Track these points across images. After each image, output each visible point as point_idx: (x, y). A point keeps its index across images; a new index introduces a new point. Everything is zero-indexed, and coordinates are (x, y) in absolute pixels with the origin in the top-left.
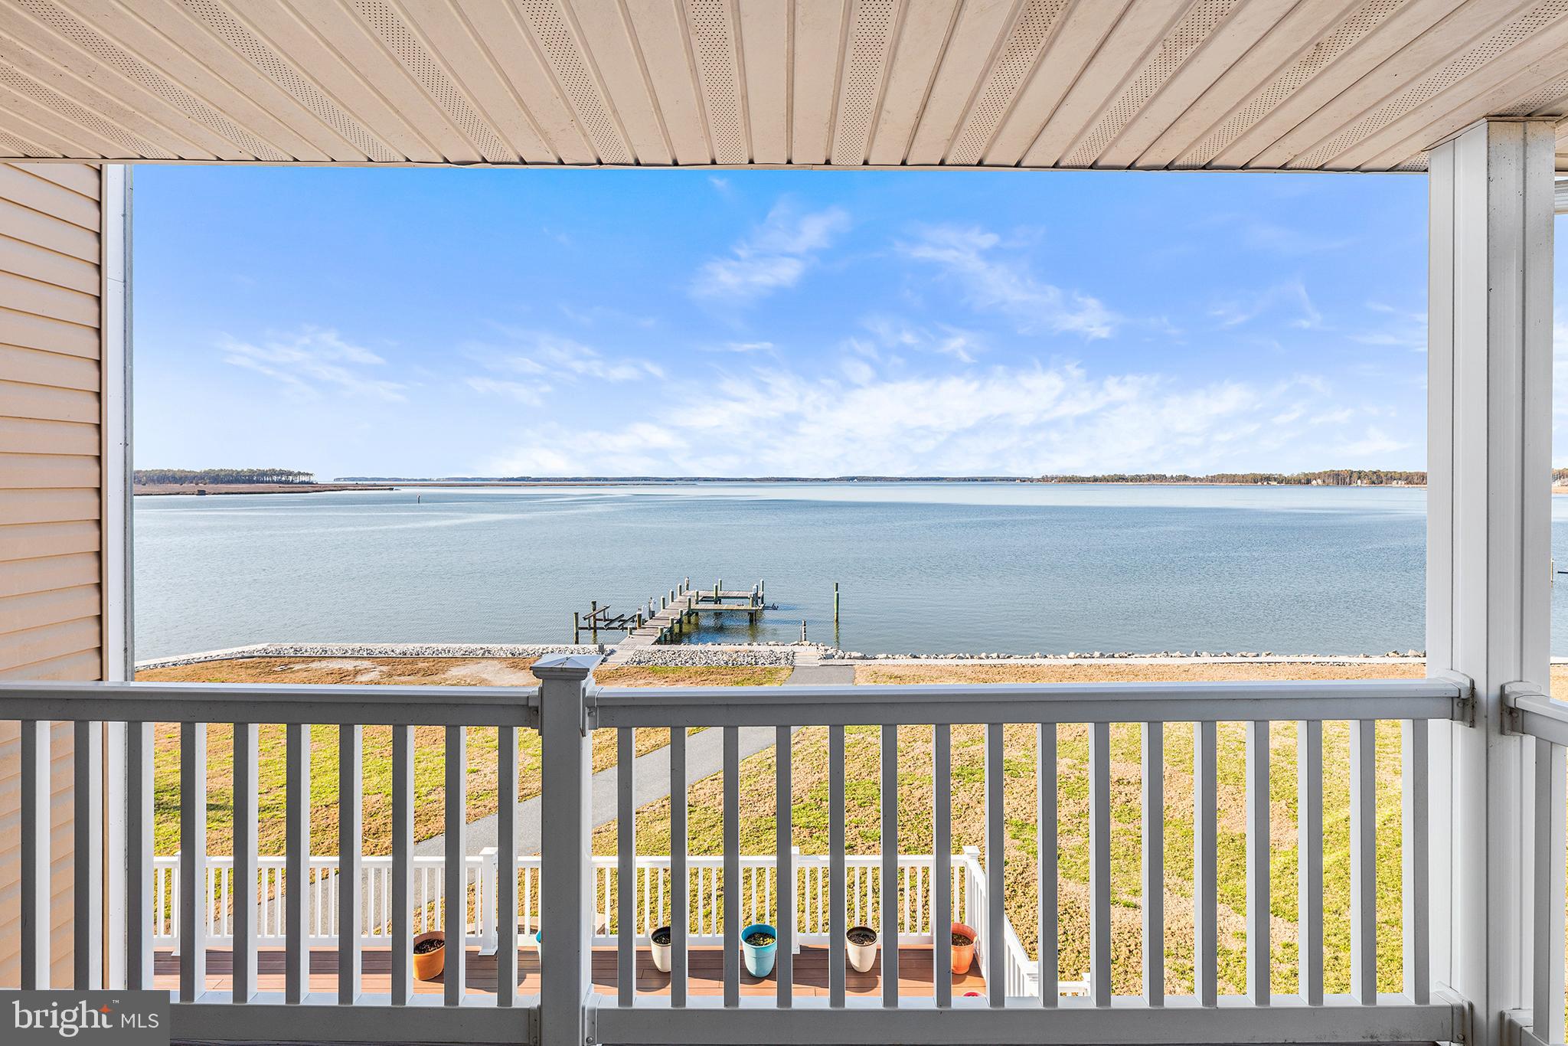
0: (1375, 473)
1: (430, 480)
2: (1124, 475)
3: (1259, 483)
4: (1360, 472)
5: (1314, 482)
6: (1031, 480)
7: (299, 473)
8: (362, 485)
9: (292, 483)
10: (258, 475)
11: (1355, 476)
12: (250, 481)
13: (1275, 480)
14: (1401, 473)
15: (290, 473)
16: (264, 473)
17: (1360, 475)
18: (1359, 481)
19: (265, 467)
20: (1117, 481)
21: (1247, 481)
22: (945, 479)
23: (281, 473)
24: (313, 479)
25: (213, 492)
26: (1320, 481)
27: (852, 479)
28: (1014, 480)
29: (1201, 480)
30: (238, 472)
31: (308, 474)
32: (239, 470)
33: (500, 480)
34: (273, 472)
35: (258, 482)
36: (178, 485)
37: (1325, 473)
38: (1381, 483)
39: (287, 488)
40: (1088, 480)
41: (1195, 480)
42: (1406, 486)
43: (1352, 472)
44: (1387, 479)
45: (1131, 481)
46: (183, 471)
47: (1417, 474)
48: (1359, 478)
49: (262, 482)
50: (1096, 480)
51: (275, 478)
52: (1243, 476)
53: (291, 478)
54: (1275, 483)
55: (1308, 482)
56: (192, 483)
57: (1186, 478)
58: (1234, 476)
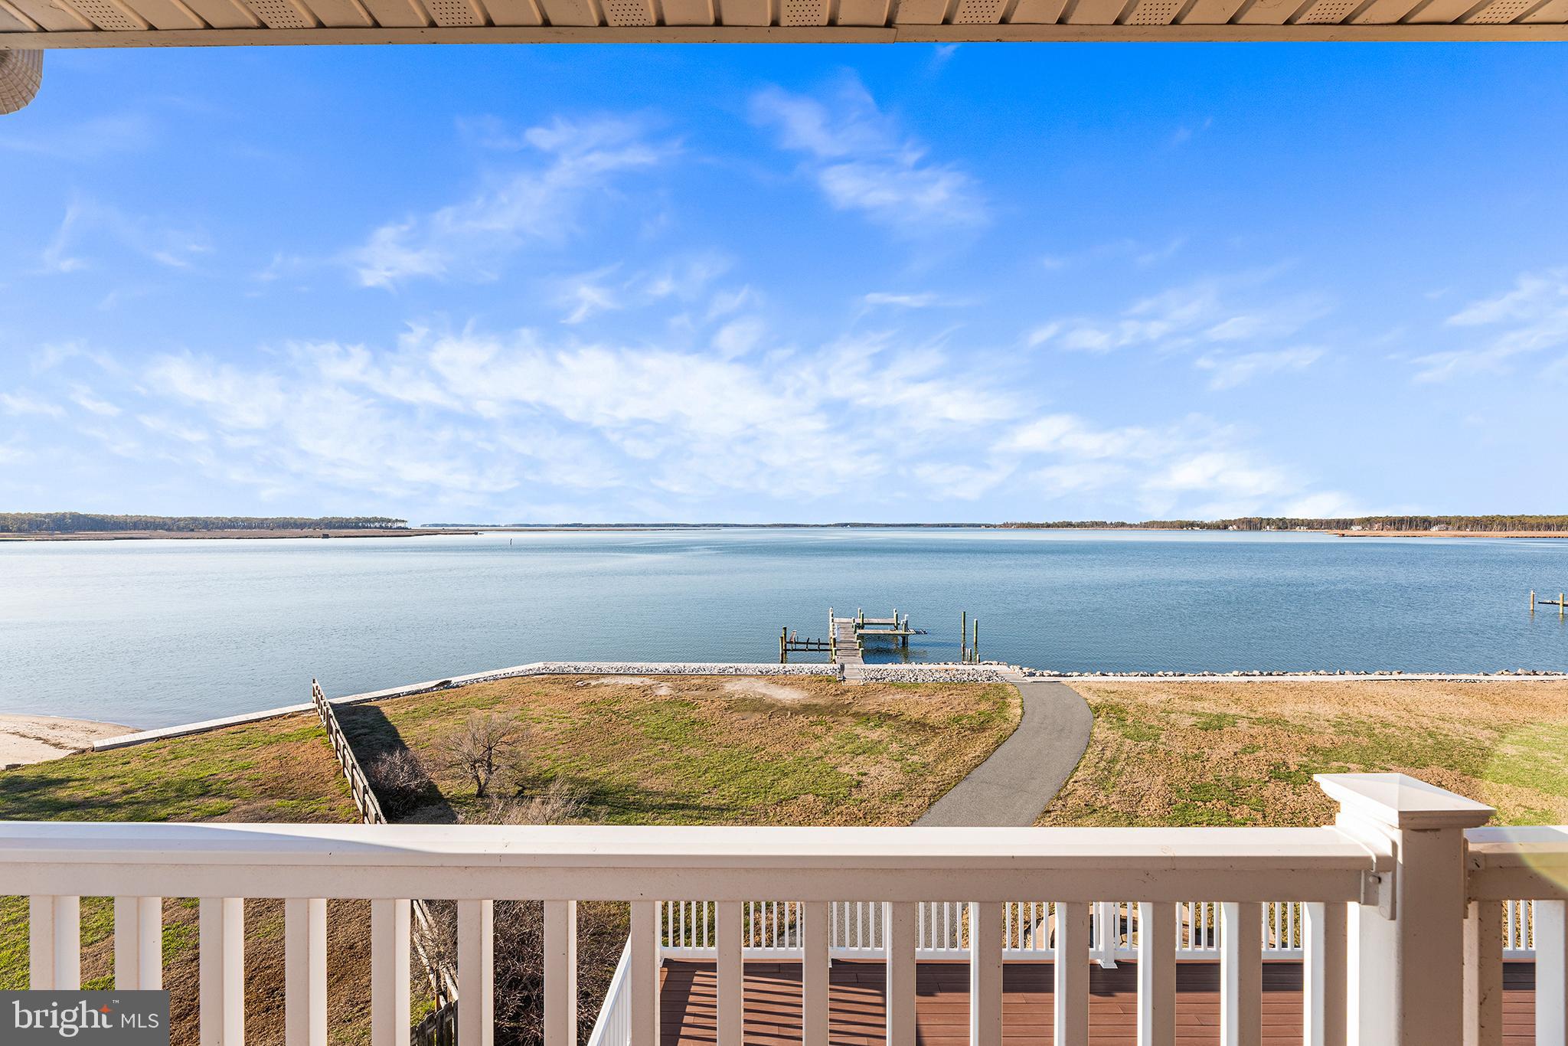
0: (1281, 520)
1: (499, 526)
2: (1071, 522)
3: (1185, 529)
4: (1268, 519)
5: (1230, 528)
6: (995, 526)
7: (397, 521)
8: (449, 530)
9: (391, 528)
10: (364, 522)
11: (1265, 522)
12: (357, 527)
13: (1198, 525)
14: (1303, 520)
15: (389, 521)
16: (368, 521)
17: (1269, 522)
18: (1268, 527)
19: (369, 516)
20: (1067, 527)
21: (1174, 527)
22: (922, 525)
23: (382, 520)
24: (407, 525)
25: (334, 535)
26: (1235, 527)
27: (846, 525)
28: (979, 526)
29: (1136, 526)
30: (347, 520)
31: (403, 521)
32: (348, 517)
33: (557, 526)
34: (376, 520)
35: (364, 527)
36: (299, 530)
37: (1240, 520)
38: (1287, 528)
39: (388, 532)
40: (1042, 526)
41: (1131, 526)
42: (1309, 531)
43: (1262, 519)
44: (1292, 525)
45: (1078, 527)
46: (302, 519)
47: (1316, 520)
48: (1268, 524)
49: (367, 528)
50: (1048, 526)
51: (377, 525)
52: (1171, 523)
53: (389, 525)
54: (1198, 529)
55: (1226, 528)
56: (309, 528)
57: (1123, 525)
58: (1164, 522)
